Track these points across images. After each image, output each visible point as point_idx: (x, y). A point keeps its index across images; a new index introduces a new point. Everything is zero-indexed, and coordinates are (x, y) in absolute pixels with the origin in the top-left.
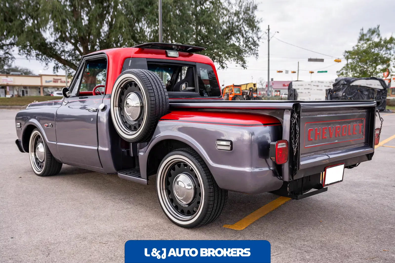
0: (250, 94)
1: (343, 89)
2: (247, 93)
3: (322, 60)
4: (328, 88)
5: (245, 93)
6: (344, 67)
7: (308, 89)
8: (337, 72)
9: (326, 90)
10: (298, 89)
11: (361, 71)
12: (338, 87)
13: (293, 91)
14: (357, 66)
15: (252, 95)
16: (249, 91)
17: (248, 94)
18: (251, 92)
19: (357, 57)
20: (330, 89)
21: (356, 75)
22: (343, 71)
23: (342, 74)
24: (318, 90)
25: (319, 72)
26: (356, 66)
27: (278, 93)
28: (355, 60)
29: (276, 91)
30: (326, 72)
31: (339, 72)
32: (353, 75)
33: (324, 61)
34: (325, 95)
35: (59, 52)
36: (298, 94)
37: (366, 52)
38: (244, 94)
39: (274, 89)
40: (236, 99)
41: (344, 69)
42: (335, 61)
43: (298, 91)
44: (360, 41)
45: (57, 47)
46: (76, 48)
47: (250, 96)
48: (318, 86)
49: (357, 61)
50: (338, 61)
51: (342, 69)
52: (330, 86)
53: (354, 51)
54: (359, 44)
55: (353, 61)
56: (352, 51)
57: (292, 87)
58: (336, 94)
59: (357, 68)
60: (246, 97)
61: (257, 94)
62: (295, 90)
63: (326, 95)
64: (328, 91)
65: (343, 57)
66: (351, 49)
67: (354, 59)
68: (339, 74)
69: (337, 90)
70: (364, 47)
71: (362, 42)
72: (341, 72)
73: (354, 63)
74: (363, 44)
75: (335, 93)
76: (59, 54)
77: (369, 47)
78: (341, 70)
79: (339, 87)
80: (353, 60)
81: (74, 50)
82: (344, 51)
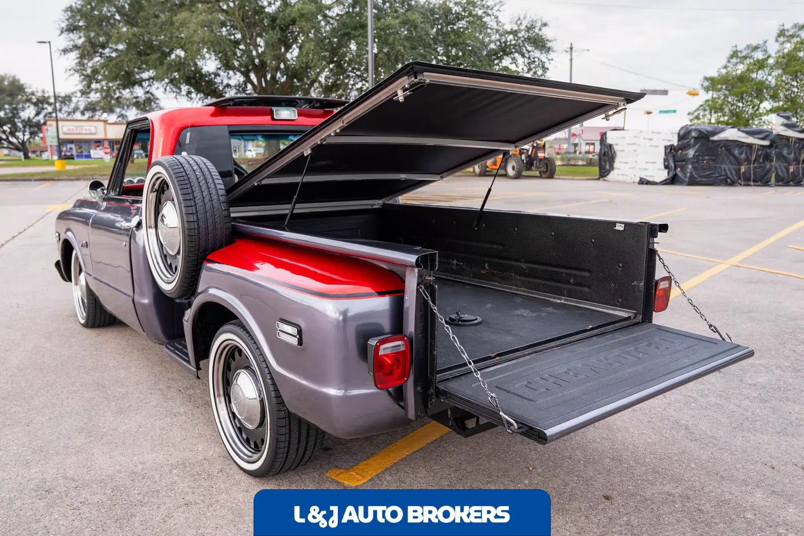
0: (534, 151)
1: (694, 146)
2: (528, 151)
3: (665, 92)
4: (669, 144)
5: (525, 151)
6: (701, 106)
7: (634, 144)
8: (689, 114)
9: (666, 148)
10: (617, 144)
11: (731, 111)
12: (685, 141)
13: (607, 147)
14: (726, 103)
15: (536, 154)
16: (531, 148)
17: (530, 153)
18: (534, 150)
19: (724, 87)
20: (671, 147)
21: (722, 119)
22: (698, 112)
23: (698, 118)
24: (651, 146)
25: (661, 112)
26: (722, 104)
27: (592, 147)
28: (721, 92)
29: (587, 144)
30: (675, 111)
31: (693, 114)
32: (717, 119)
33: (669, 93)
34: (663, 156)
35: (221, 88)
36: (616, 152)
37: (742, 79)
38: (523, 153)
39: (584, 140)
40: (509, 160)
41: (701, 108)
42: (687, 93)
43: (616, 148)
44: (731, 60)
45: (218, 80)
46: (248, 80)
47: (533, 155)
48: (651, 140)
49: (725, 95)
50: (693, 94)
51: (698, 109)
52: (673, 141)
53: (719, 78)
54: (730, 65)
55: (718, 95)
56: (715, 78)
57: (606, 141)
58: (681, 153)
59: (724, 106)
60: (526, 158)
61: (545, 153)
62: (611, 145)
63: (665, 155)
64: (669, 150)
65: (700, 86)
66: (715, 74)
67: (720, 90)
68: (691, 117)
69: (685, 147)
70: (738, 69)
71: (734, 60)
72: (696, 114)
73: (719, 98)
74: (736, 64)
75: (680, 151)
76: (220, 90)
77: (748, 70)
78: (695, 111)
79: (688, 142)
80: (719, 93)
81: (245, 83)
82: (702, 78)
